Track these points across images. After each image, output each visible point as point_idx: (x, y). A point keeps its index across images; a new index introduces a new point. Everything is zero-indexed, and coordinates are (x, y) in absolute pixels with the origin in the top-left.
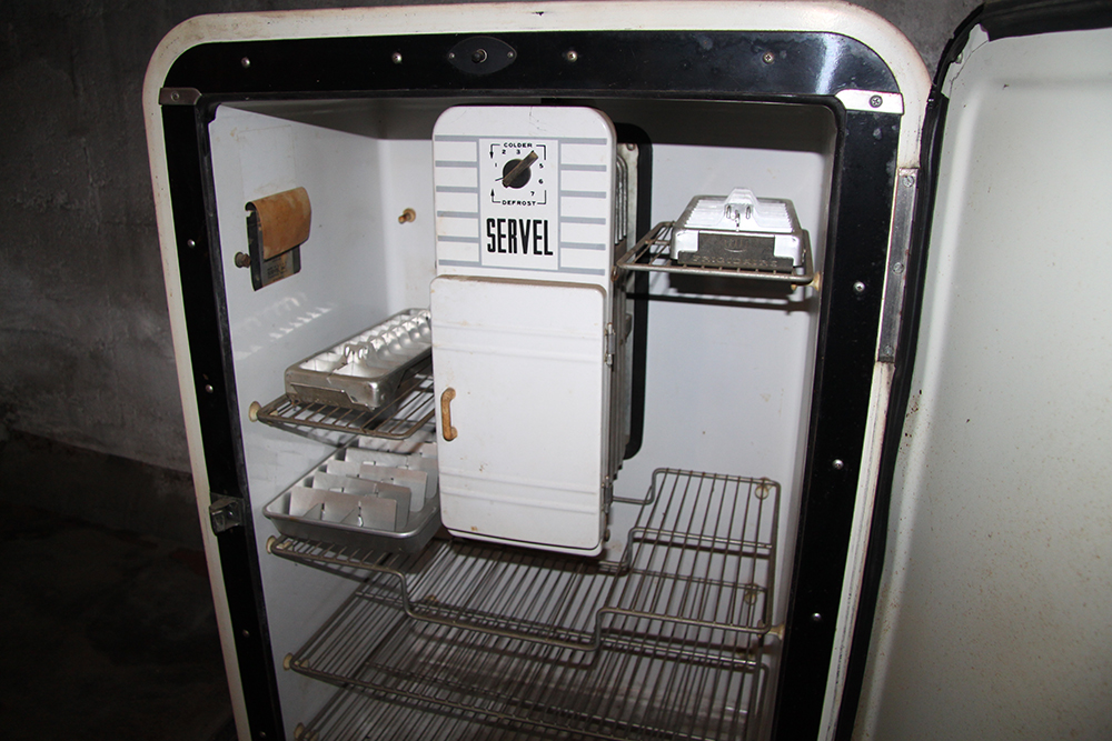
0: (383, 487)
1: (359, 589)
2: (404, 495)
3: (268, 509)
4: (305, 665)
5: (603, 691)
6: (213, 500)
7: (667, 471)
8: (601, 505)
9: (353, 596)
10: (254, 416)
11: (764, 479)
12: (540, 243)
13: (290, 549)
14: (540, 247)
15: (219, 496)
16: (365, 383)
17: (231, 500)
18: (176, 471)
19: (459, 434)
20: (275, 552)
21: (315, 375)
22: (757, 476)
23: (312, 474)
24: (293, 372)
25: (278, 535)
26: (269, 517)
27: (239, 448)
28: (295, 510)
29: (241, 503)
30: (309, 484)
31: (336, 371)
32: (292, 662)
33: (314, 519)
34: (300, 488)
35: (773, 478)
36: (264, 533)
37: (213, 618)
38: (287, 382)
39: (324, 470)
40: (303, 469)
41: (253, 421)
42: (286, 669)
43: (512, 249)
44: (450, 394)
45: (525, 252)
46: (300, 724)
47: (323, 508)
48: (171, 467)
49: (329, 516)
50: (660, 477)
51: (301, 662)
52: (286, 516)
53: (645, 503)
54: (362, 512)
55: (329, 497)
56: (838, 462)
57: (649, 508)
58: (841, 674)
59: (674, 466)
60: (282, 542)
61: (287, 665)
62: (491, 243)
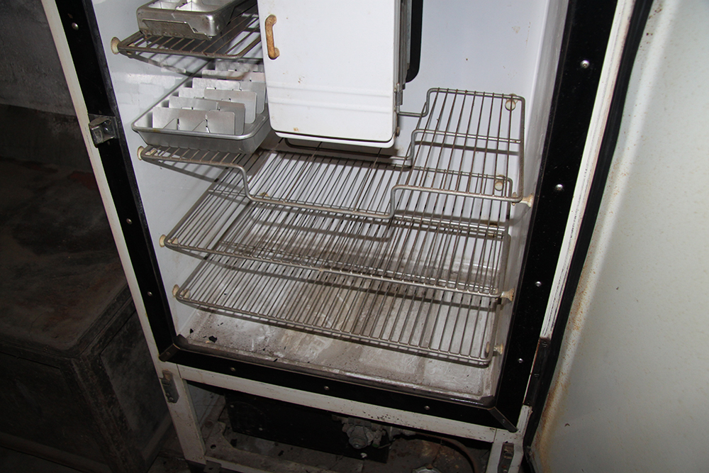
0: (223, 105)
1: (211, 188)
2: (240, 110)
3: (136, 124)
4: (175, 242)
5: (393, 256)
6: (91, 119)
7: (438, 91)
8: (394, 106)
9: (207, 193)
10: (116, 49)
11: (512, 95)
13: (156, 155)
15: (96, 116)
16: (202, 16)
17: (105, 118)
18: (64, 115)
19: (281, 53)
20: (144, 158)
21: (162, 12)
22: (507, 93)
23: (167, 99)
24: (145, 11)
25: (145, 146)
26: (136, 131)
27: (107, 76)
28: (157, 125)
29: (114, 121)
30: (166, 105)
31: (178, 9)
32: (166, 241)
33: (172, 128)
34: (159, 108)
35: (519, 94)
36: (135, 144)
37: (105, 218)
38: (139, 20)
39: (177, 95)
40: (159, 95)
41: (116, 54)
42: (162, 246)
44: (271, 20)
46: (176, 286)
47: (178, 123)
48: (60, 113)
49: (183, 127)
50: (433, 95)
51: (172, 241)
52: (151, 129)
53: (422, 115)
54: (209, 124)
55: (182, 114)
56: (585, 62)
57: (425, 120)
58: (574, 231)
59: (444, 86)
60: (149, 151)
61: (163, 244)
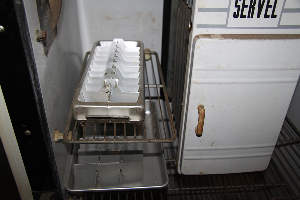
12: (270, 10)
14: (270, 13)
43: (251, 15)
45: (258, 16)
62: (236, 11)
